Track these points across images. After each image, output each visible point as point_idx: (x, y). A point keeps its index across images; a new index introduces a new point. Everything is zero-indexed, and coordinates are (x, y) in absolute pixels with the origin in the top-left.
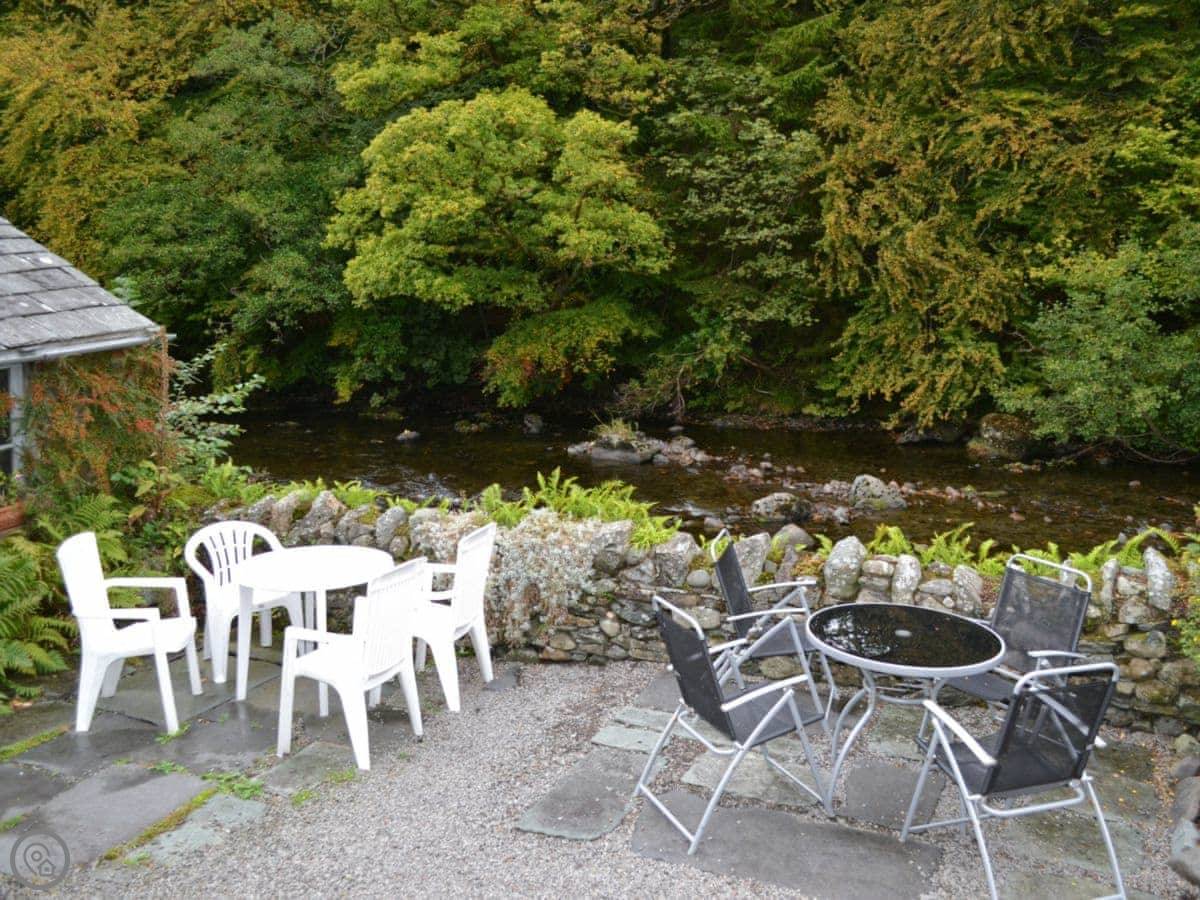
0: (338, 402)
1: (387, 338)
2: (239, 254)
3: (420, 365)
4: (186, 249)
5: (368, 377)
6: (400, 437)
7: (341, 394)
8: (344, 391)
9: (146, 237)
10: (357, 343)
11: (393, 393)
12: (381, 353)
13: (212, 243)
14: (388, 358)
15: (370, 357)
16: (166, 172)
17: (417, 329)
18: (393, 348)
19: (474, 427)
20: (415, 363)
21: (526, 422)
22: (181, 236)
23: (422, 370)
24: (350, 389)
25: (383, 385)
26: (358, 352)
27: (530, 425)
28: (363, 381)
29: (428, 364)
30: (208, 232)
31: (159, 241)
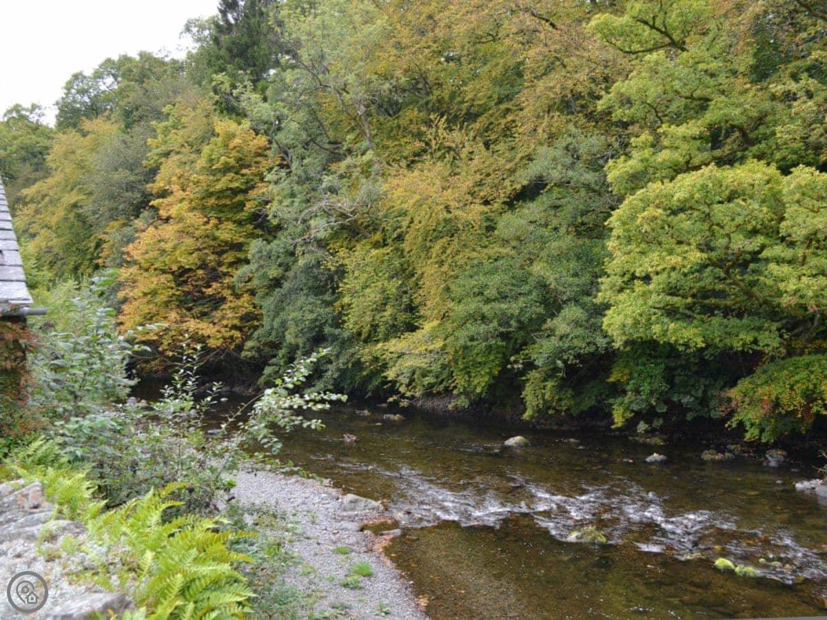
0: (613, 427)
1: (651, 377)
2: (541, 310)
3: (680, 401)
4: (504, 306)
5: (636, 407)
6: (648, 459)
7: (616, 420)
8: (619, 419)
9: (479, 298)
10: (629, 380)
11: (658, 423)
12: (646, 388)
13: (521, 302)
14: (652, 393)
15: (637, 391)
16: (500, 253)
17: (678, 371)
18: (656, 386)
19: (719, 457)
20: (675, 399)
21: (767, 456)
22: (503, 297)
23: (681, 405)
24: (623, 417)
25: (648, 415)
26: (628, 388)
27: (770, 459)
28: (633, 411)
29: (686, 400)
30: (520, 294)
31: (488, 301)
